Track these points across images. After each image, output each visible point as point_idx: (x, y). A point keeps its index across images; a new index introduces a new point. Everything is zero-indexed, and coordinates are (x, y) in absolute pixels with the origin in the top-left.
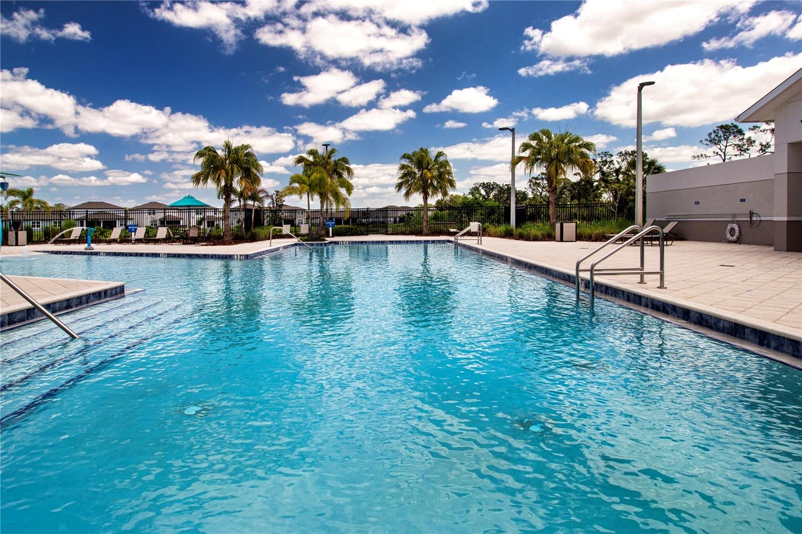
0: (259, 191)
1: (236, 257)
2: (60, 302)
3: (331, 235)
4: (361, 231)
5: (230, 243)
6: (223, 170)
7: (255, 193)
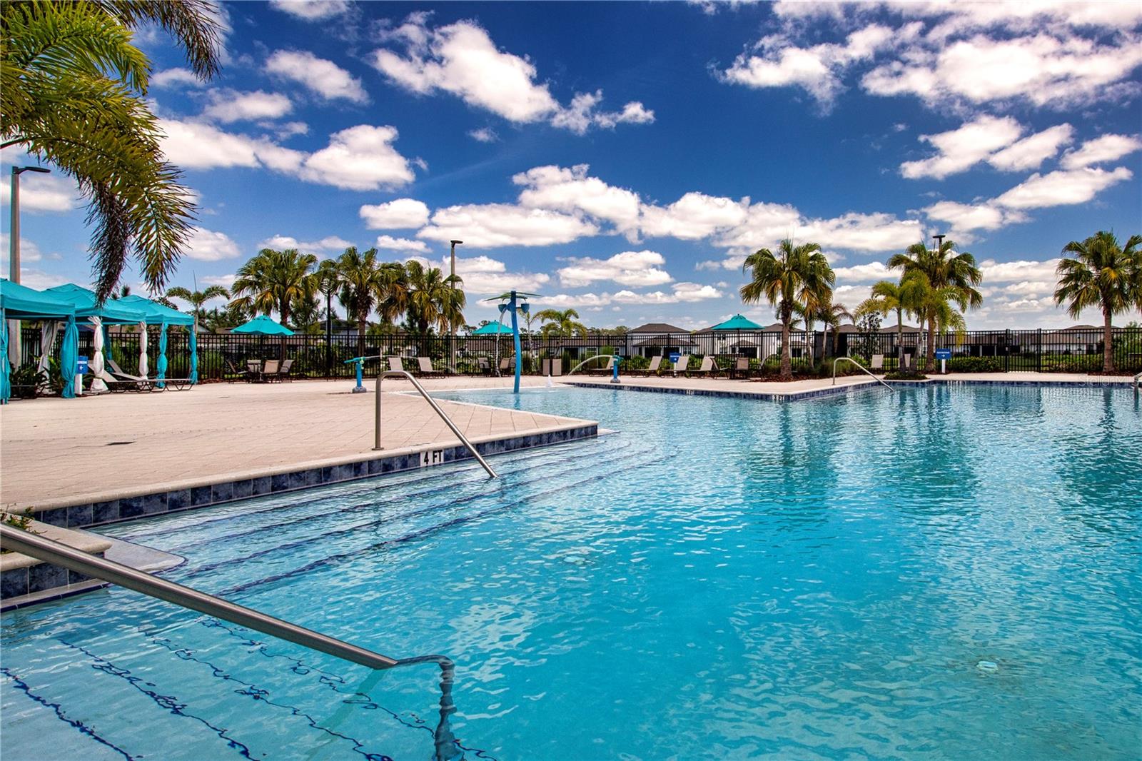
0: (834, 308)
1: (774, 398)
2: (516, 439)
3: (943, 370)
4: (994, 366)
5: (787, 379)
6: (779, 281)
7: (827, 311)
